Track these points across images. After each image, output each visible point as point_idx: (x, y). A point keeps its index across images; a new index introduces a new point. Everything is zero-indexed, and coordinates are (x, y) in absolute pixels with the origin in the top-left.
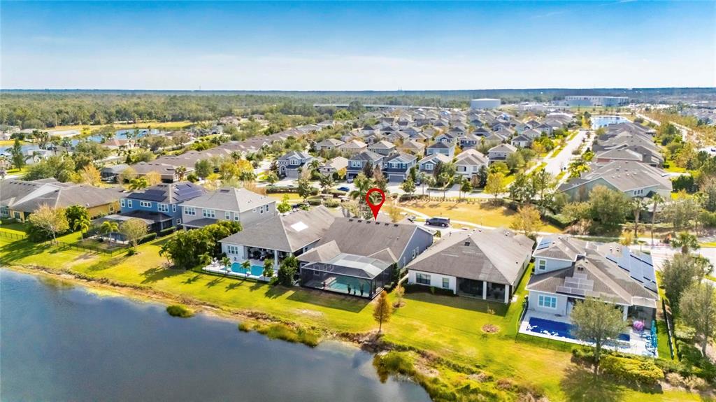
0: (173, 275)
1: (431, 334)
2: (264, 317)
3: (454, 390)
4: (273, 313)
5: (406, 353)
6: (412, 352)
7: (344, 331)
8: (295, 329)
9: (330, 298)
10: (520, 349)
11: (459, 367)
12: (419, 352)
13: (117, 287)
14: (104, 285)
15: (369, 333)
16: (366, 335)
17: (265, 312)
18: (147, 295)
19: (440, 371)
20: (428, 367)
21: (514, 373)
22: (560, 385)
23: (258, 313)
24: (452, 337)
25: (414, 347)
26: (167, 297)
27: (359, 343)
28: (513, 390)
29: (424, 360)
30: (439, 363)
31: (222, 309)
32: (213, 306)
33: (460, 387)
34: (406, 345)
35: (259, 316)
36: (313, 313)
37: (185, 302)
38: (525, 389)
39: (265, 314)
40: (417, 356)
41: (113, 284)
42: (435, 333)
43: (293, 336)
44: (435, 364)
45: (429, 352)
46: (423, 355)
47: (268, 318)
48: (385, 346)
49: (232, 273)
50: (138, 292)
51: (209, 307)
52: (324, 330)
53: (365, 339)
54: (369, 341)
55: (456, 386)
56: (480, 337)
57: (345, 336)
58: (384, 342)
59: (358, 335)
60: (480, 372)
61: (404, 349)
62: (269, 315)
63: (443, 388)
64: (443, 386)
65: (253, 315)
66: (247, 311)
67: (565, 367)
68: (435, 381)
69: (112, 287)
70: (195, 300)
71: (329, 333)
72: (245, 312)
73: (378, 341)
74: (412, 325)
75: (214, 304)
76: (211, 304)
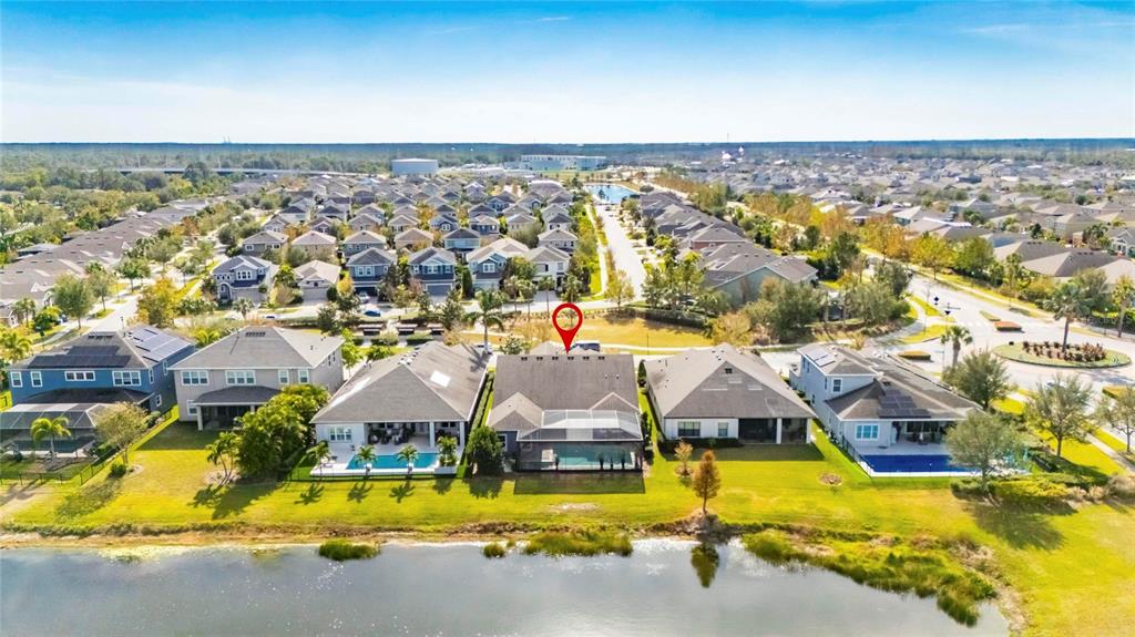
0: (263, 495)
1: (772, 501)
2: (506, 528)
3: (879, 564)
4: (517, 520)
5: (766, 533)
6: (771, 530)
7: (653, 523)
9: (579, 480)
11: (847, 534)
12: (781, 527)
13: (163, 536)
14: (129, 538)
15: (694, 518)
16: (692, 521)
19: (831, 545)
20: (811, 545)
23: (491, 525)
24: (800, 499)
25: (769, 523)
27: (689, 534)
28: (937, 547)
29: (797, 537)
30: (819, 536)
32: (399, 530)
33: (883, 559)
34: (756, 522)
35: (501, 528)
36: (582, 506)
38: (948, 542)
39: (505, 524)
40: (785, 534)
41: (147, 532)
42: (776, 499)
44: (815, 539)
45: (794, 525)
46: (789, 530)
47: (515, 529)
48: (729, 530)
49: (374, 471)
51: (392, 533)
52: (621, 527)
53: (691, 527)
54: (701, 529)
55: (877, 559)
56: (830, 492)
57: (660, 529)
58: (726, 524)
59: (676, 523)
60: (878, 536)
61: (758, 528)
62: (514, 524)
64: (861, 563)
65: (487, 529)
66: (470, 525)
68: (842, 558)
70: (354, 527)
71: (632, 530)
72: (467, 527)
75: (399, 526)
76: (393, 527)
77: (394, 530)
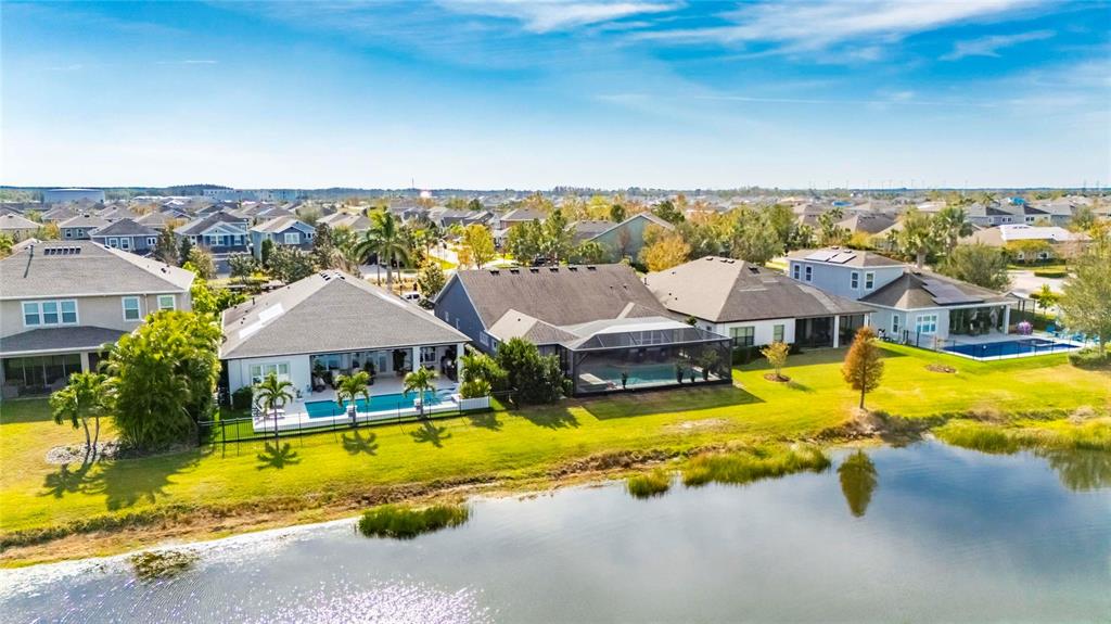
6: (954, 420)
7: (817, 429)
12: (964, 415)
13: (14, 551)
25: (947, 412)
35: (625, 460)
36: (707, 423)
45: (977, 411)
46: (976, 418)
51: (465, 487)
59: (848, 425)
62: (639, 453)
75: (469, 476)
76: (460, 478)
77: (464, 483)
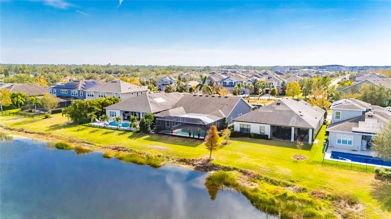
0: (68, 128)
1: (251, 160)
2: (124, 149)
3: (273, 197)
4: (131, 147)
5: (230, 172)
6: (236, 171)
7: (182, 158)
8: (145, 156)
9: (176, 139)
10: (327, 170)
11: (275, 181)
12: (241, 171)
14: (20, 133)
15: (201, 159)
16: (199, 160)
17: (125, 147)
18: (46, 138)
19: (259, 184)
20: (249, 182)
21: (326, 186)
22: (371, 195)
23: (120, 147)
24: (269, 162)
25: (238, 168)
26: (59, 139)
27: (194, 165)
28: (326, 198)
29: (246, 177)
30: (258, 179)
31: (95, 145)
32: (90, 144)
33: (278, 195)
34: (231, 166)
36: (161, 147)
37: (70, 141)
38: (339, 197)
39: (125, 148)
40: (240, 174)
42: (255, 159)
43: (142, 160)
44: (255, 179)
45: (250, 171)
46: (245, 173)
47: (126, 150)
48: (214, 167)
49: (109, 126)
50: (41, 136)
52: (167, 157)
53: (197, 163)
54: (201, 164)
55: (274, 194)
56: (292, 162)
57: (183, 161)
58: (213, 164)
59: (193, 160)
60: (294, 186)
61: (229, 169)
62: (128, 148)
63: (263, 195)
64: (263, 194)
65: (116, 149)
66: (113, 146)
67: (371, 182)
68: (256, 190)
69: (25, 133)
70: (78, 140)
71: (171, 159)
72: (111, 147)
73: (209, 164)
74: (236, 155)
